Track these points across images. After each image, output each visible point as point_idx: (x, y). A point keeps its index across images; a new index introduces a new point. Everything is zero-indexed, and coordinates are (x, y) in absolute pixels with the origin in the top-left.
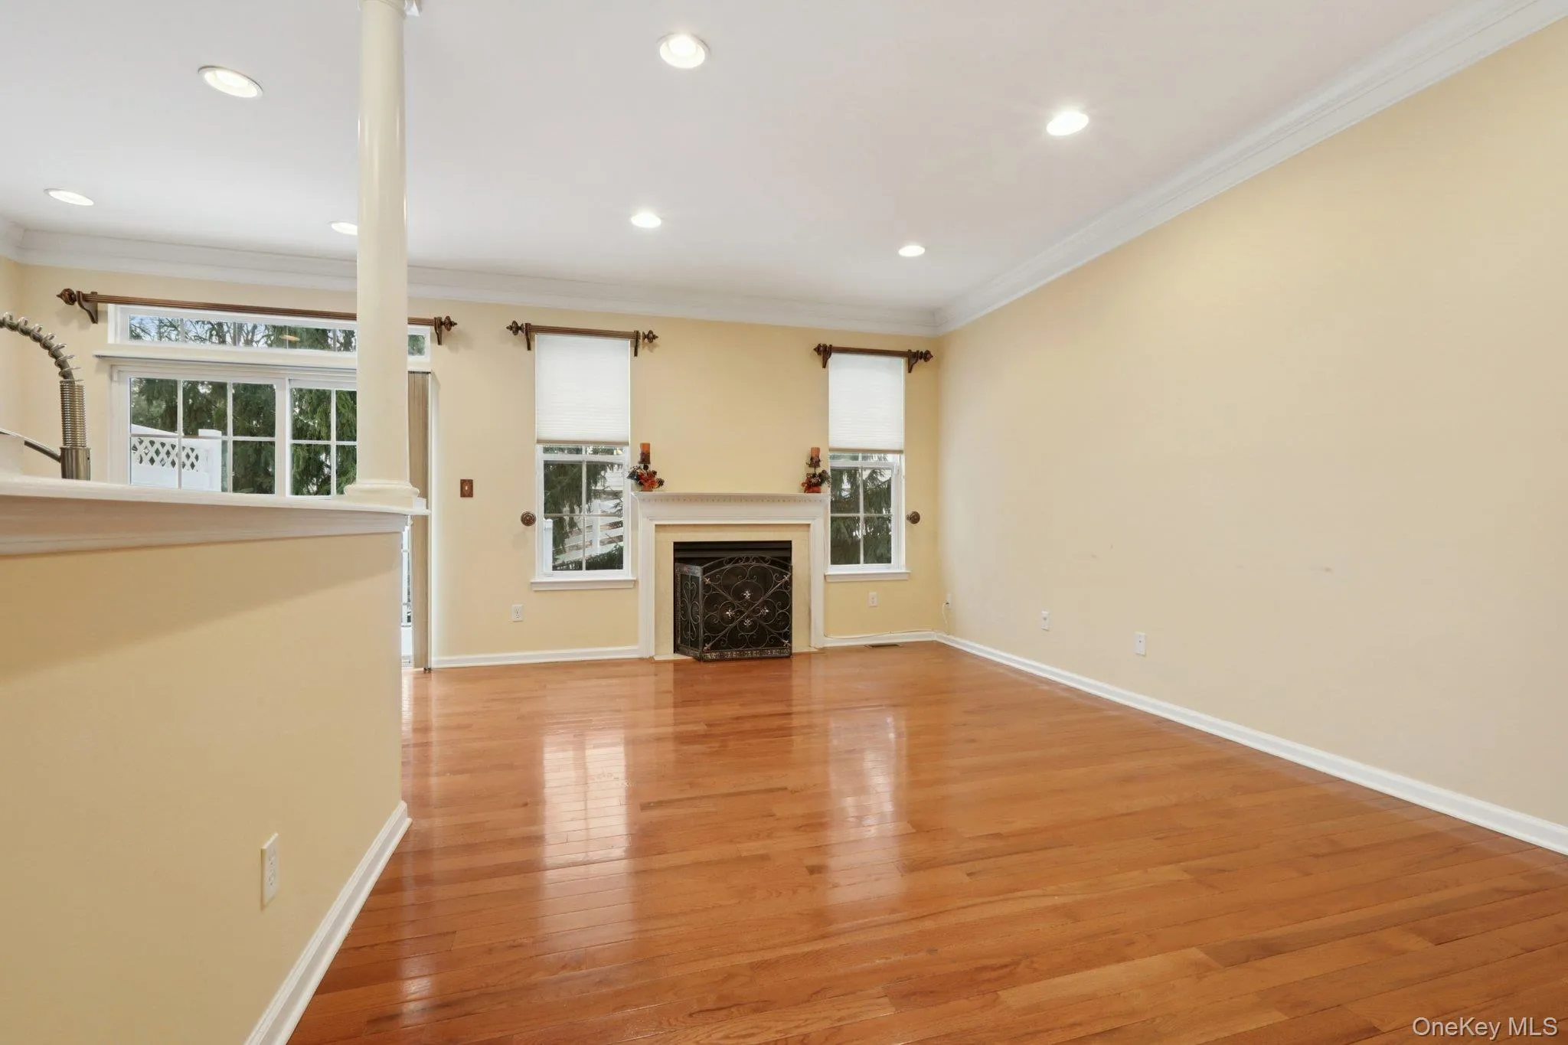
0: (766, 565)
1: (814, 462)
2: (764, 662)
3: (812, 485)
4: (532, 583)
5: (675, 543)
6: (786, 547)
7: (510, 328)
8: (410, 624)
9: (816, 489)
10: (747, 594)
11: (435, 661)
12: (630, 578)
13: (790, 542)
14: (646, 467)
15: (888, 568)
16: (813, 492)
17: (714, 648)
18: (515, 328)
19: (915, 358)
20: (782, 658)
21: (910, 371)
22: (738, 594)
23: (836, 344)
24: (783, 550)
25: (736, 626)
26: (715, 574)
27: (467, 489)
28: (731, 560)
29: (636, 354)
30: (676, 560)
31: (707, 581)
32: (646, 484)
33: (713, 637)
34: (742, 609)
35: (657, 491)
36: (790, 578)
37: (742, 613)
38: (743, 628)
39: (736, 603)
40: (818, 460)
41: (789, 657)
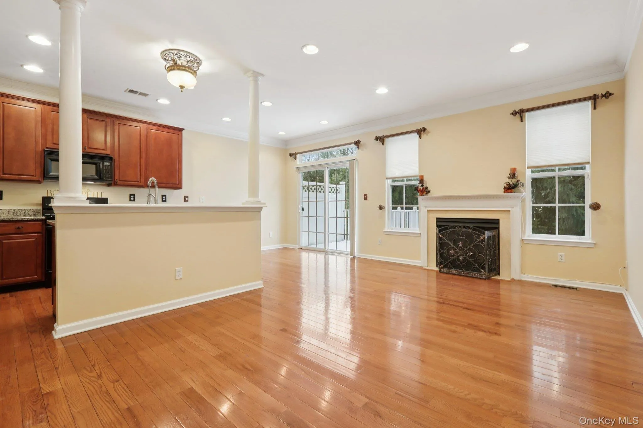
0: (469, 230)
1: (513, 175)
2: (471, 279)
3: (510, 188)
4: (384, 231)
5: (437, 218)
6: (497, 222)
7: (375, 139)
9: (510, 191)
10: (461, 244)
11: (356, 255)
12: (418, 232)
13: (499, 220)
14: (422, 186)
15: (582, 239)
16: (509, 192)
17: (444, 267)
18: (377, 139)
19: (595, 99)
20: (481, 279)
21: (595, 108)
22: (455, 242)
23: (525, 107)
24: (494, 224)
25: (455, 259)
26: (445, 233)
27: (366, 197)
29: (420, 138)
30: (437, 226)
31: (441, 236)
32: (422, 193)
33: (445, 262)
34: (459, 251)
35: (429, 195)
36: (484, 238)
37: (458, 253)
38: (459, 260)
39: (455, 247)
40: (515, 175)
41: (485, 279)
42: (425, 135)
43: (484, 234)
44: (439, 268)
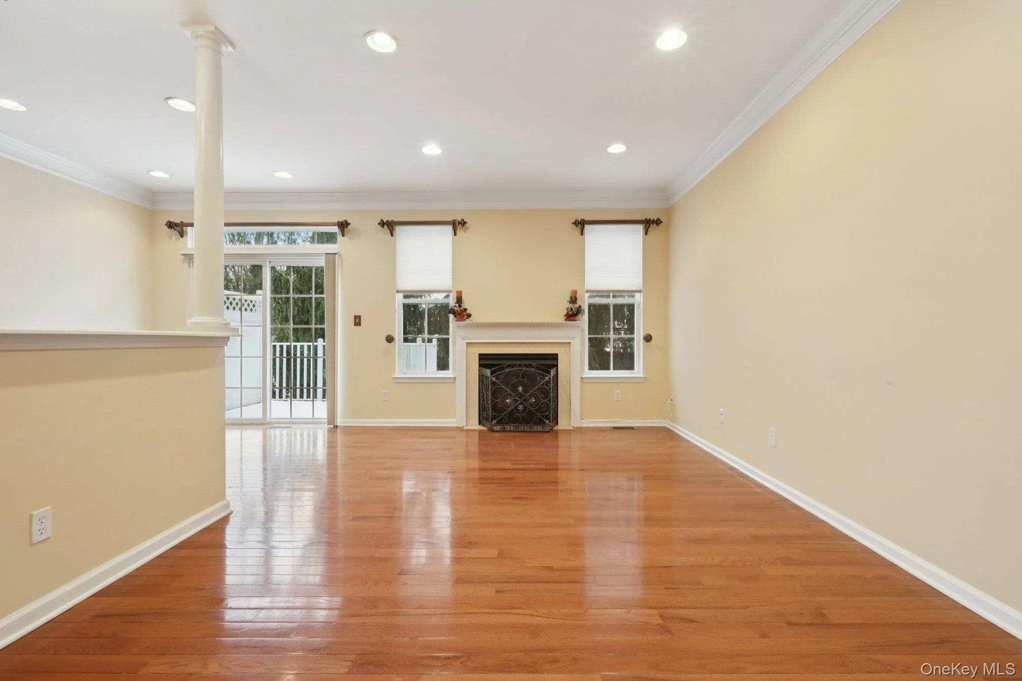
0: (532, 370)
1: (573, 300)
2: (532, 435)
3: (572, 315)
4: (394, 378)
5: (480, 355)
6: (555, 357)
7: (380, 224)
8: (326, 400)
9: (573, 318)
10: (520, 389)
11: (339, 422)
12: (451, 376)
13: (557, 354)
14: (460, 306)
15: (631, 373)
16: (571, 320)
17: (498, 423)
18: (382, 224)
19: (648, 224)
20: (544, 432)
21: (646, 234)
22: (514, 388)
24: (552, 360)
25: (513, 410)
26: (499, 375)
27: (358, 321)
28: (509, 366)
29: (455, 234)
30: (480, 365)
31: (494, 379)
32: (458, 317)
33: (499, 416)
34: (517, 398)
35: (468, 321)
36: (550, 379)
37: (517, 401)
38: (518, 411)
39: (513, 394)
40: (576, 299)
41: (549, 432)
42: (462, 231)
43: (550, 374)
44: (489, 426)
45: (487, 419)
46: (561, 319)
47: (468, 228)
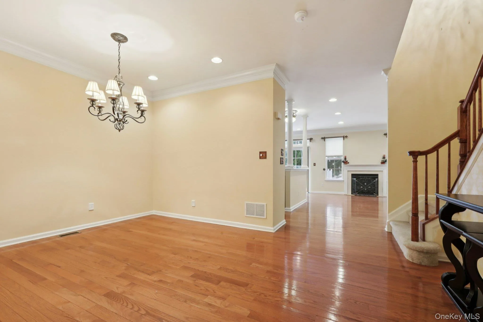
0: (369, 178)
1: (384, 158)
3: (383, 162)
4: (325, 180)
5: (352, 174)
6: (377, 175)
7: (321, 138)
10: (365, 184)
11: (310, 191)
12: (343, 180)
14: (345, 160)
16: (383, 164)
17: (358, 193)
18: (322, 138)
22: (364, 184)
25: (363, 190)
27: (315, 164)
28: (362, 177)
29: (344, 140)
30: (352, 177)
31: (357, 181)
32: (345, 163)
33: (358, 192)
34: (364, 186)
35: (348, 164)
36: (375, 181)
38: (365, 190)
39: (363, 185)
40: (385, 157)
41: (375, 197)
42: (346, 139)
43: (375, 179)
44: (355, 194)
45: (355, 192)
46: (380, 163)
47: (348, 138)
